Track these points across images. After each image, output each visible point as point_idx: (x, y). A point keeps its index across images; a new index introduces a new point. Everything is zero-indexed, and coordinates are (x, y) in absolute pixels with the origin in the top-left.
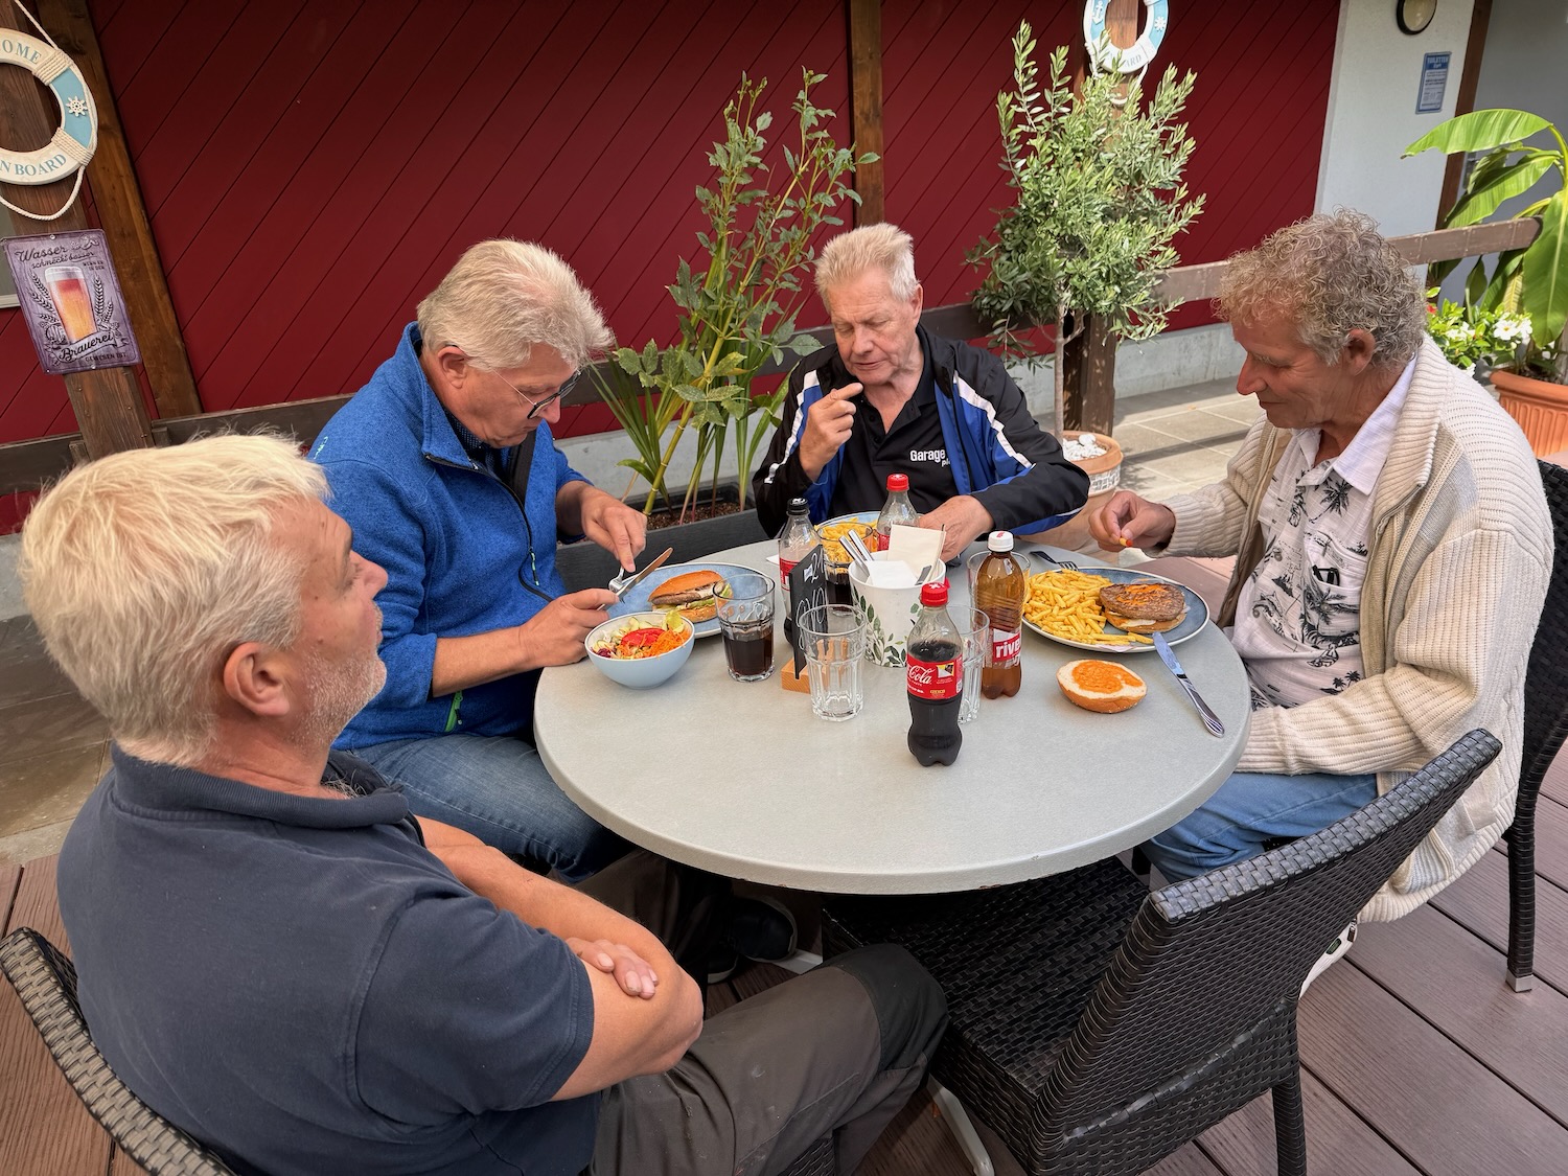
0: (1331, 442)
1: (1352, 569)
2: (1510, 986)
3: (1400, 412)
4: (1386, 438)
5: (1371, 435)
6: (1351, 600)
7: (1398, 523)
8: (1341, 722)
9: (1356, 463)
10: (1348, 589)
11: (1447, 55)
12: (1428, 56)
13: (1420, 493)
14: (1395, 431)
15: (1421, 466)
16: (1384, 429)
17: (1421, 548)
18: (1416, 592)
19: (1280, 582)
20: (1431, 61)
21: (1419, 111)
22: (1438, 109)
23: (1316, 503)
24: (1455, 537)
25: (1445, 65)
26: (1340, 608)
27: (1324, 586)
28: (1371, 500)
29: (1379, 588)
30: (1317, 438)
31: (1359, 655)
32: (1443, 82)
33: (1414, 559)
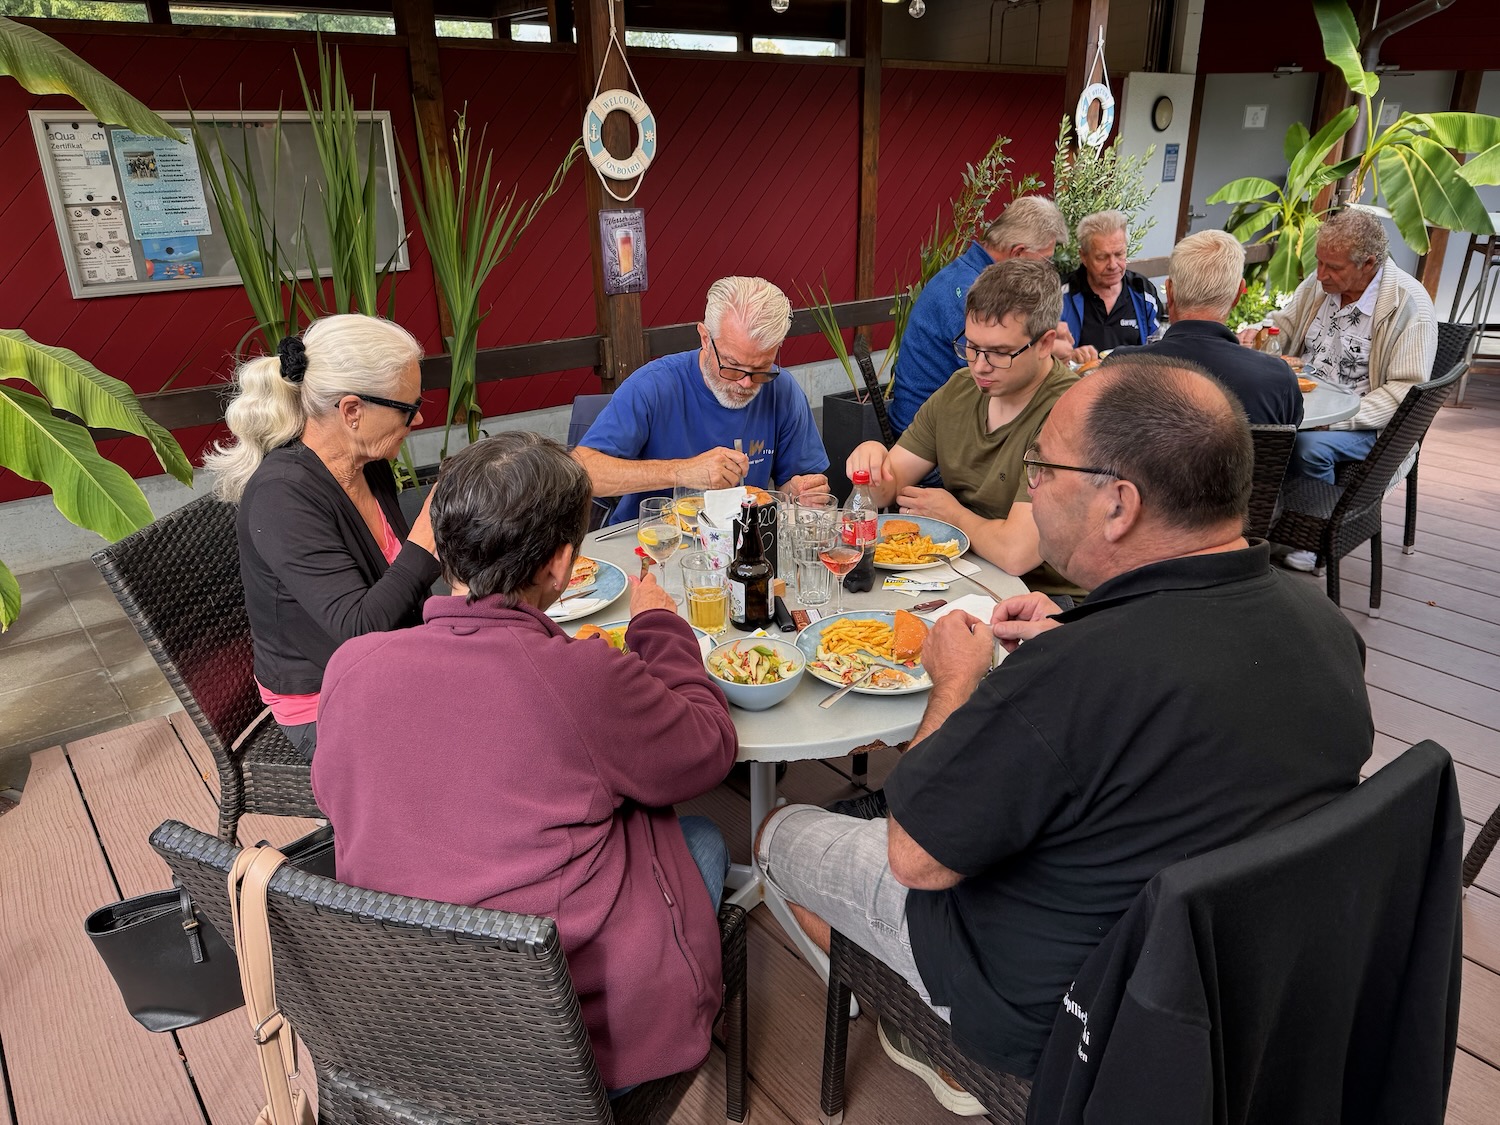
0: (1348, 298)
1: (1366, 345)
2: (1405, 553)
3: (1381, 282)
4: (1376, 293)
5: (1370, 292)
6: (1366, 360)
7: (1386, 324)
8: (1370, 406)
9: (1364, 304)
10: (1364, 354)
11: (1178, 145)
12: (1168, 146)
13: (1394, 312)
14: (1380, 289)
15: (1395, 300)
16: (1374, 289)
17: (1397, 332)
18: (1397, 349)
19: (1326, 361)
20: (1170, 148)
21: (1164, 181)
22: (1173, 180)
23: (1345, 323)
24: (1412, 324)
25: (1177, 152)
26: (1361, 364)
27: (1355, 354)
28: (1372, 318)
29: (1378, 351)
30: (1340, 297)
31: (1369, 383)
32: (1176, 162)
33: (1395, 337)
